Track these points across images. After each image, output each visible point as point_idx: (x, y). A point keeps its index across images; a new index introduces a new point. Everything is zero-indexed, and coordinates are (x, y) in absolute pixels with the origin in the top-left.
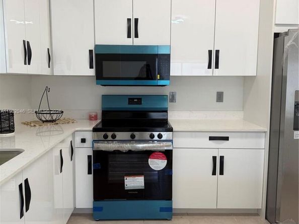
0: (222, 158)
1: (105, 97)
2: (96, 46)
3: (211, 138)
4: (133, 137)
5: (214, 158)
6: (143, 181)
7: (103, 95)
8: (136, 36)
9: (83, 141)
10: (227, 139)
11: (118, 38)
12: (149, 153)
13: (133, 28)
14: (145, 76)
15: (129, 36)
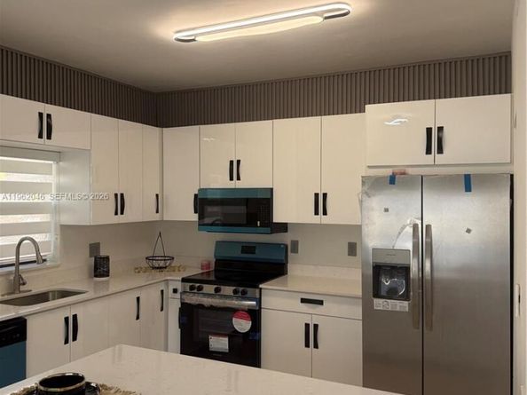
0: (316, 326)
1: (218, 243)
2: (200, 190)
3: (303, 301)
4: (217, 290)
5: (307, 326)
6: (227, 342)
7: (217, 242)
8: (239, 179)
9: (175, 291)
10: (321, 303)
11: (219, 180)
12: (234, 311)
13: (234, 169)
14: (245, 222)
15: (231, 179)
